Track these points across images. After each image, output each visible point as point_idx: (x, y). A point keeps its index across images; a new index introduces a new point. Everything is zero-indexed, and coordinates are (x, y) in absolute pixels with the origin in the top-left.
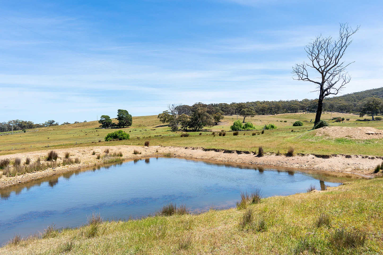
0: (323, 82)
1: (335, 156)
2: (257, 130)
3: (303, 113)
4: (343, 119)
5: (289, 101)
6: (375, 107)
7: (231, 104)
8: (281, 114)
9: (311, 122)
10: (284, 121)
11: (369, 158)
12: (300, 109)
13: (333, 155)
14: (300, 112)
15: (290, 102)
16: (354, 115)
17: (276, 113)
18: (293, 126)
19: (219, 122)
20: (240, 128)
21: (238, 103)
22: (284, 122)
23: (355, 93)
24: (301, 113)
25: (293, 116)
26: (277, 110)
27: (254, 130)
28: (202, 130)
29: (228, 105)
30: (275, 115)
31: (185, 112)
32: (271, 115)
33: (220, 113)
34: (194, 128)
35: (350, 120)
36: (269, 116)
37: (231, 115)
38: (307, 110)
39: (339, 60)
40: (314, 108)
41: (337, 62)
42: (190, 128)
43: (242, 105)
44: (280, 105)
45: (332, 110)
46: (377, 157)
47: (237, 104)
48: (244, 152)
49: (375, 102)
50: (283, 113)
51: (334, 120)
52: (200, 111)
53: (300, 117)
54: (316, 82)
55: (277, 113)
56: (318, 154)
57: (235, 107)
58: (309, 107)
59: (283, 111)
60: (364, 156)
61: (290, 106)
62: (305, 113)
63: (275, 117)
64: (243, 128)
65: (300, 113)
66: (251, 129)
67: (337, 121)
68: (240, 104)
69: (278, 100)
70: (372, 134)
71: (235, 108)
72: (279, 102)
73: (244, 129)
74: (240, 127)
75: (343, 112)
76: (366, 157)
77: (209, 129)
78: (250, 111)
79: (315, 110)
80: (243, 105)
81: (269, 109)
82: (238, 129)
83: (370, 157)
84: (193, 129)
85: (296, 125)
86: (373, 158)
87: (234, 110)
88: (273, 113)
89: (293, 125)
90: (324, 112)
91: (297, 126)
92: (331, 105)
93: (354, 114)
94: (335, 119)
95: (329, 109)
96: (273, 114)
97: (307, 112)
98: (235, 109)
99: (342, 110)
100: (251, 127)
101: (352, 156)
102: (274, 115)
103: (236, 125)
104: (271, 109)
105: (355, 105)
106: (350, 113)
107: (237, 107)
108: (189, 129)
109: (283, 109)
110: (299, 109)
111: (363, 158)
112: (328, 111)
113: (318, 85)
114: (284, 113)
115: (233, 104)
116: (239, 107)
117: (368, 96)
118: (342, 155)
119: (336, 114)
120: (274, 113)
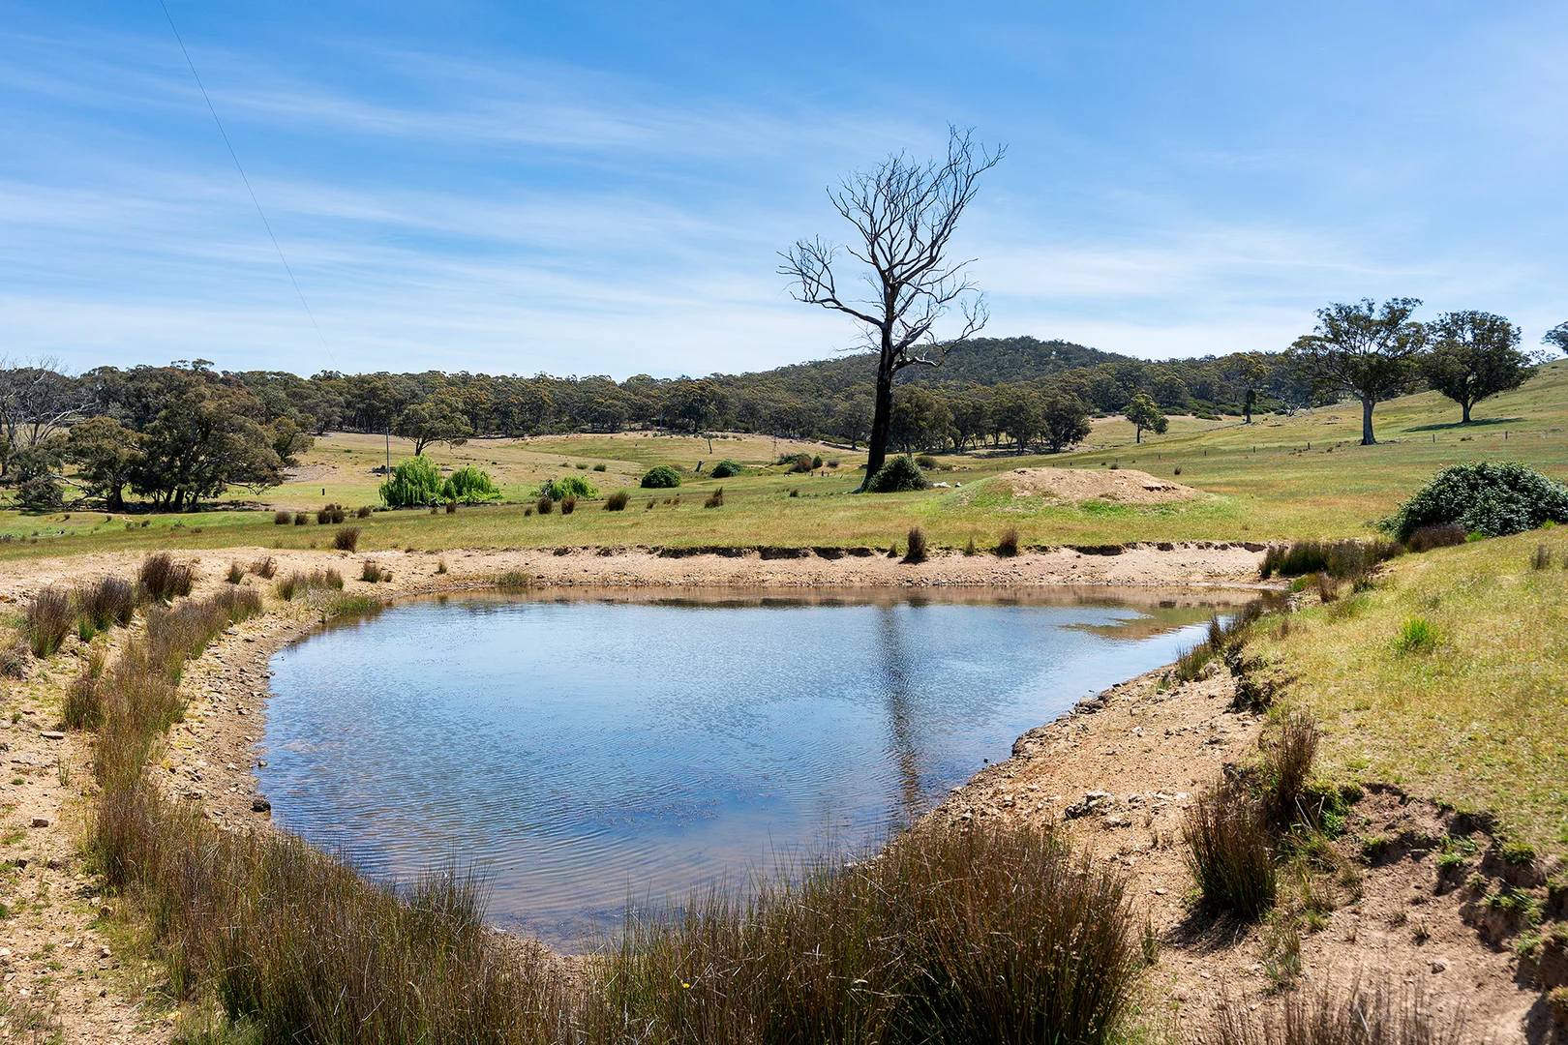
0: (891, 317)
1: (1134, 548)
2: (509, 503)
3: (644, 433)
4: (817, 463)
5: (579, 380)
6: (917, 419)
7: (314, 377)
8: (552, 434)
9: (697, 470)
10: (593, 466)
11: (1216, 548)
12: (630, 419)
13: (1127, 546)
14: (631, 430)
15: (583, 383)
16: (828, 448)
17: (528, 429)
18: (642, 486)
19: (292, 464)
20: (429, 494)
21: (353, 373)
22: (596, 470)
23: (816, 365)
24: (638, 436)
25: (605, 447)
26: (532, 418)
27: (499, 503)
28: (216, 504)
29: (301, 379)
30: (528, 439)
31: (79, 407)
32: (509, 441)
33: (292, 423)
34: (169, 497)
35: (840, 466)
36: (498, 444)
37: (320, 434)
38: (657, 423)
39: (939, 248)
40: (684, 417)
41: (934, 255)
42: (142, 495)
43: (375, 388)
44: (545, 393)
45: (750, 426)
46: (1231, 544)
47: (348, 379)
48: (847, 550)
49: (914, 401)
50: (561, 431)
51: (786, 465)
52: (209, 406)
53: (634, 449)
54: (864, 315)
55: (534, 430)
56: (1082, 545)
57: (341, 394)
58: (667, 410)
59: (557, 423)
60: (1202, 542)
61: (591, 400)
62: (650, 434)
63: (528, 448)
64: (447, 493)
65: (632, 435)
66: (484, 497)
67: (797, 470)
68: (362, 380)
69: (529, 374)
70: (1158, 489)
71: (342, 399)
72: (536, 381)
73: (452, 497)
74: (432, 491)
75: (790, 437)
76: (1209, 545)
77: (253, 497)
78: (444, 417)
79: (688, 425)
80: (379, 384)
81: (496, 410)
82: (422, 499)
83: (1218, 543)
84: (161, 499)
85: (655, 481)
86: (1224, 547)
87: (335, 409)
88: (516, 432)
89: (643, 481)
90: (725, 434)
91: (658, 485)
92: (746, 407)
93: (829, 445)
94: (788, 459)
95: (741, 421)
96: (516, 436)
97: (658, 430)
98: (338, 405)
99: (786, 427)
100: (482, 487)
101: (1174, 544)
102: (521, 441)
103: (410, 481)
104: (506, 414)
105: (828, 411)
106: (815, 439)
107: (348, 393)
108: (137, 498)
109: (559, 413)
110: (626, 415)
111: (1201, 547)
112: (737, 430)
113: (873, 327)
114: (563, 430)
115: (329, 377)
116: (356, 396)
117: (862, 376)
118: (1148, 544)
119: (767, 441)
120: (518, 429)
